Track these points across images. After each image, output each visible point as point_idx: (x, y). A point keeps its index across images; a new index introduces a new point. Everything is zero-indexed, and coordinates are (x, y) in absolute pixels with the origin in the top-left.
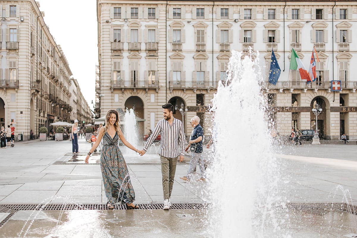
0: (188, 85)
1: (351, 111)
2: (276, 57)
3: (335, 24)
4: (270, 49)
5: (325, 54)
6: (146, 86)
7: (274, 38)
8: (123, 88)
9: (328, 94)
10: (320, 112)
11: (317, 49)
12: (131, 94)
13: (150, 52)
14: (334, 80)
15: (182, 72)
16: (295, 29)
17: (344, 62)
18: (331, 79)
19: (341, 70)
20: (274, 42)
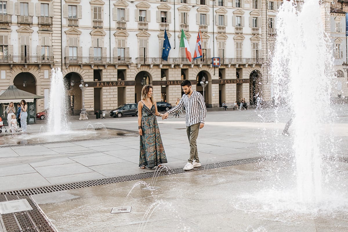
0: (85, 61)
1: (228, 83)
2: (168, 36)
3: (215, 9)
4: (164, 28)
5: (207, 34)
6: (38, 62)
7: (165, 18)
8: (12, 63)
9: (210, 69)
10: (206, 84)
11: (201, 30)
12: (21, 70)
13: (43, 26)
14: (215, 57)
15: (78, 48)
16: (183, 12)
17: (222, 42)
18: (212, 57)
19: (219, 49)
20: (165, 22)
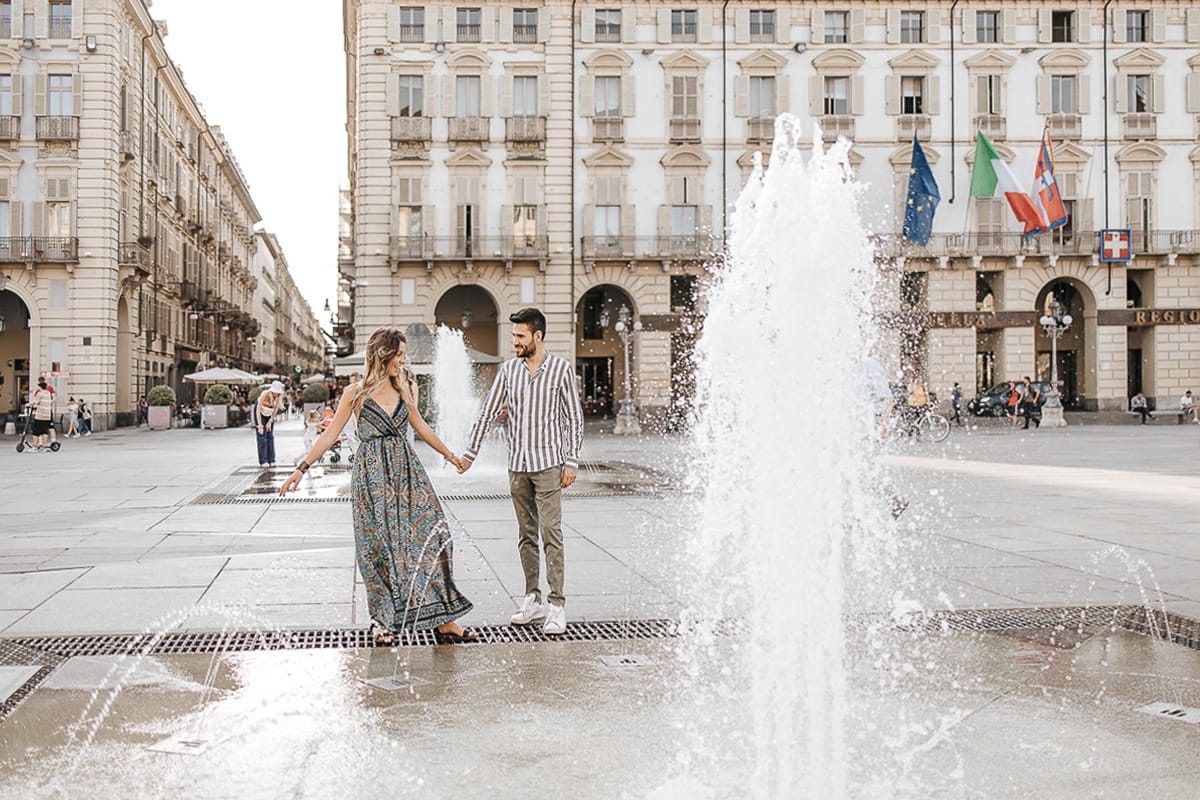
0: (643, 250)
1: (1163, 322)
2: (928, 160)
3: (1111, 55)
4: (909, 134)
5: (1080, 147)
6: (504, 254)
7: (919, 99)
8: (431, 259)
9: (1090, 273)
10: (1064, 326)
11: (1056, 132)
12: (456, 279)
13: (519, 147)
14: (1109, 228)
15: (623, 208)
16: (987, 73)
17: (1140, 173)
18: (1099, 226)
19: (1129, 197)
20: (919, 111)
